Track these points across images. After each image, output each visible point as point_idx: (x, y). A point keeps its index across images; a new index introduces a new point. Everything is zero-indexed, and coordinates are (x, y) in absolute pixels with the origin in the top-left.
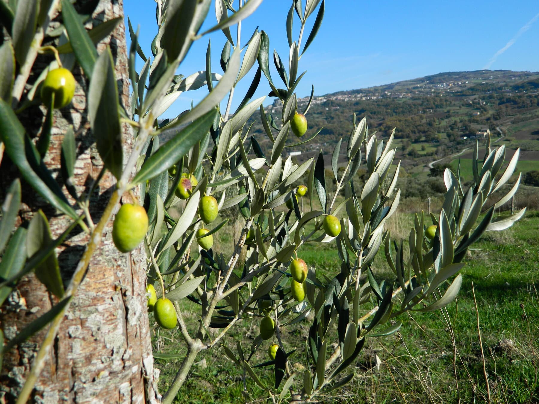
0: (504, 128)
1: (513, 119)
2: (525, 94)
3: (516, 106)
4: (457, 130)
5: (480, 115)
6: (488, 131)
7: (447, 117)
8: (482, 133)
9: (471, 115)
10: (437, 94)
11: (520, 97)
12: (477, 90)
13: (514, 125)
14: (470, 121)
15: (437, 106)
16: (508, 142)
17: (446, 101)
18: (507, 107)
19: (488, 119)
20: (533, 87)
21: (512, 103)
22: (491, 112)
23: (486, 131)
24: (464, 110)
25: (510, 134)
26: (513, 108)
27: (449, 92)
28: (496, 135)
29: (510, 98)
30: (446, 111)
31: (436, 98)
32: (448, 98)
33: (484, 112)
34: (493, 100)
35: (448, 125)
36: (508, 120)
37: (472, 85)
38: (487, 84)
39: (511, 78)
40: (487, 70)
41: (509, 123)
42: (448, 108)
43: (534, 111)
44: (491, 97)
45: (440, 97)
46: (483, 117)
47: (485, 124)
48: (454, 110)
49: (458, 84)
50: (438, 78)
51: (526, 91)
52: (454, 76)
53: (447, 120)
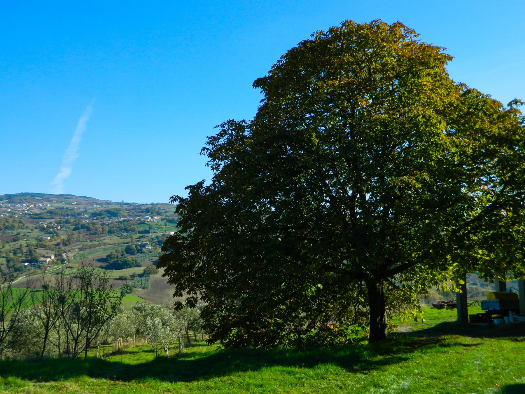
0: (70, 255)
1: (81, 246)
2: (98, 222)
3: (89, 233)
4: (20, 255)
5: (50, 241)
6: (53, 257)
7: (14, 240)
8: (45, 259)
9: (41, 240)
10: (12, 215)
11: (93, 224)
12: (56, 214)
13: (81, 252)
14: (37, 246)
15: (6, 228)
16: (70, 269)
17: (20, 222)
18: (80, 233)
19: (58, 245)
20: (109, 215)
21: (86, 229)
22: (63, 237)
23: (50, 257)
24: (36, 233)
25: (74, 260)
26: (86, 235)
27: (25, 214)
28: (60, 262)
29: (84, 225)
30: (15, 234)
31: (9, 219)
32: (23, 220)
33: (55, 237)
34: (69, 225)
35: (12, 249)
36: (77, 246)
37: (53, 208)
38: (67, 208)
39: (92, 206)
40: (72, 195)
41: (77, 250)
42: (20, 230)
43: (104, 238)
44: (67, 222)
45: (14, 218)
46: (54, 242)
47: (52, 250)
48: (24, 233)
49: (39, 206)
50: (19, 198)
51: (103, 218)
52: (37, 198)
53: (12, 244)
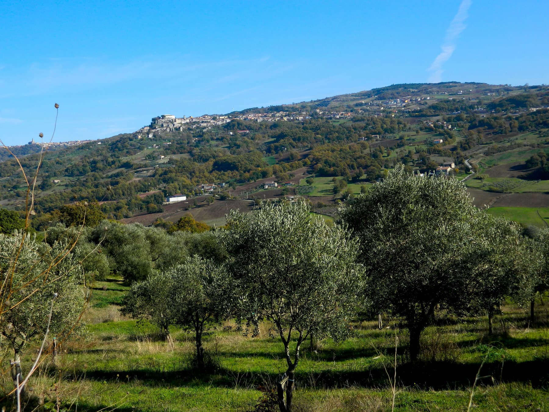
0: (474, 162)
1: (486, 149)
2: (502, 115)
3: (491, 131)
4: (411, 164)
5: (444, 144)
6: (453, 166)
7: (399, 146)
8: (445, 168)
9: (431, 144)
10: (388, 114)
11: (496, 118)
12: (442, 109)
13: (488, 158)
14: (429, 152)
15: (386, 131)
16: (479, 181)
17: (399, 123)
18: (479, 132)
19: (454, 149)
20: (514, 105)
21: (486, 127)
22: (458, 139)
23: (450, 166)
24: (423, 136)
25: (482, 169)
26: (488, 134)
27: (403, 112)
28: (463, 171)
29: (483, 120)
30: (398, 138)
31: (386, 119)
32: (402, 119)
33: (449, 139)
34: (461, 123)
35: (399, 157)
36: (481, 150)
37: (435, 102)
38: (454, 100)
39: (486, 94)
40: (455, 82)
41: (482, 155)
42: (402, 133)
43: (515, 137)
44: (459, 118)
45: (391, 117)
46: (448, 147)
47: (449, 156)
48: (408, 136)
49: (416, 100)
50: (390, 92)
51: (505, 110)
52: (412, 90)
53: (398, 150)
